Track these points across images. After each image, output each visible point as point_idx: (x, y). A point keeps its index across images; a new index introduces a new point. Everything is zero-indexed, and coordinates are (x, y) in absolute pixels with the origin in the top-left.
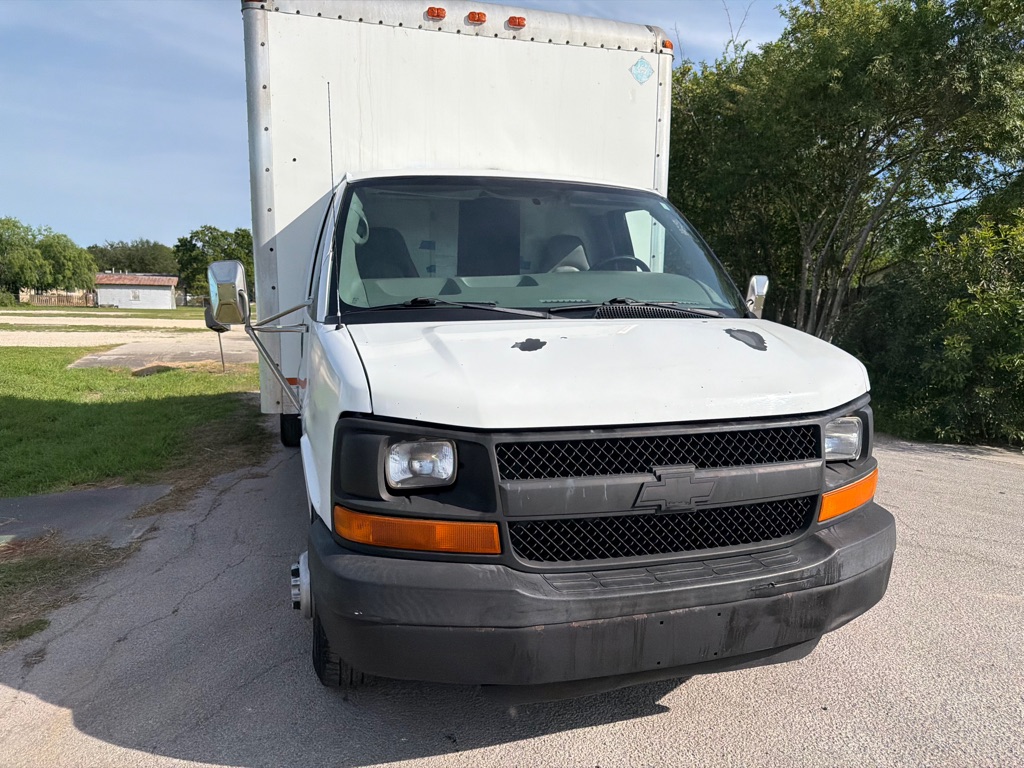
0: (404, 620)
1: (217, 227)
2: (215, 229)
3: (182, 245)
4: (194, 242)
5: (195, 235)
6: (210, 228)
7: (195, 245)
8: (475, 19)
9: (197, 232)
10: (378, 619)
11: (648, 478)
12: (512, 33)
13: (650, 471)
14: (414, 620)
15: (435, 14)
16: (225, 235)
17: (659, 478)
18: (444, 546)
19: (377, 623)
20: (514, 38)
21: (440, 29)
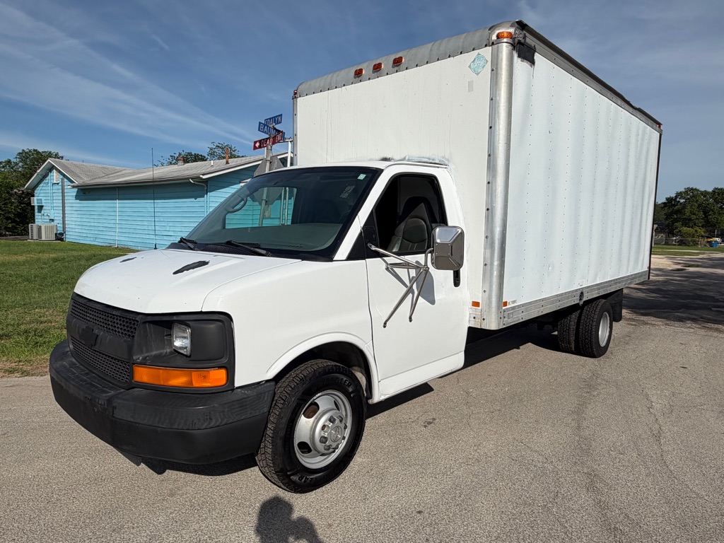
1: (697, 188)
2: (696, 189)
3: (668, 203)
4: (678, 200)
5: (679, 194)
6: (692, 189)
7: (679, 201)
8: (377, 68)
9: (681, 192)
12: (396, 68)
15: (358, 73)
16: (705, 194)
20: (397, 71)
21: (361, 81)
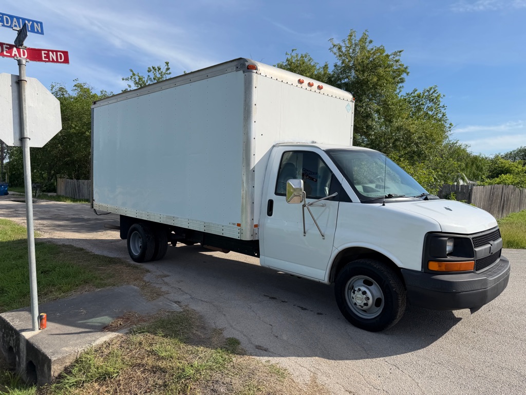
0: (466, 290)
8: (311, 85)
10: (460, 291)
11: (489, 245)
12: (318, 91)
13: (489, 243)
14: (468, 290)
15: (300, 82)
17: (492, 245)
18: (461, 269)
19: (460, 292)
20: (320, 93)
21: (302, 87)
